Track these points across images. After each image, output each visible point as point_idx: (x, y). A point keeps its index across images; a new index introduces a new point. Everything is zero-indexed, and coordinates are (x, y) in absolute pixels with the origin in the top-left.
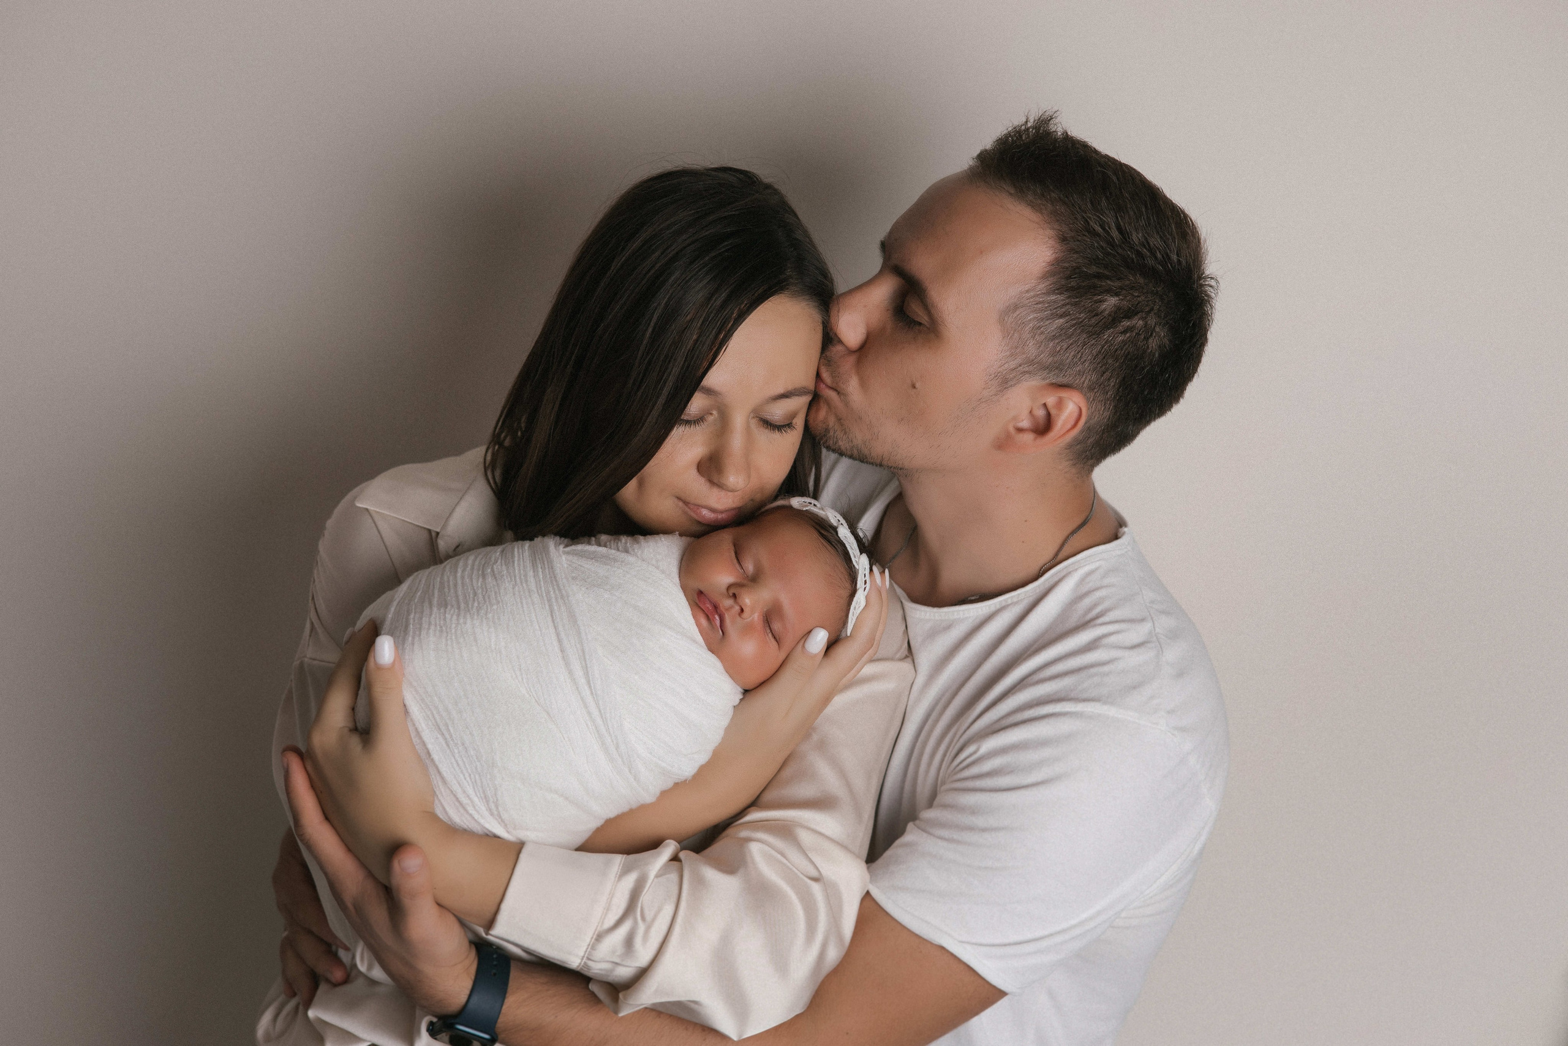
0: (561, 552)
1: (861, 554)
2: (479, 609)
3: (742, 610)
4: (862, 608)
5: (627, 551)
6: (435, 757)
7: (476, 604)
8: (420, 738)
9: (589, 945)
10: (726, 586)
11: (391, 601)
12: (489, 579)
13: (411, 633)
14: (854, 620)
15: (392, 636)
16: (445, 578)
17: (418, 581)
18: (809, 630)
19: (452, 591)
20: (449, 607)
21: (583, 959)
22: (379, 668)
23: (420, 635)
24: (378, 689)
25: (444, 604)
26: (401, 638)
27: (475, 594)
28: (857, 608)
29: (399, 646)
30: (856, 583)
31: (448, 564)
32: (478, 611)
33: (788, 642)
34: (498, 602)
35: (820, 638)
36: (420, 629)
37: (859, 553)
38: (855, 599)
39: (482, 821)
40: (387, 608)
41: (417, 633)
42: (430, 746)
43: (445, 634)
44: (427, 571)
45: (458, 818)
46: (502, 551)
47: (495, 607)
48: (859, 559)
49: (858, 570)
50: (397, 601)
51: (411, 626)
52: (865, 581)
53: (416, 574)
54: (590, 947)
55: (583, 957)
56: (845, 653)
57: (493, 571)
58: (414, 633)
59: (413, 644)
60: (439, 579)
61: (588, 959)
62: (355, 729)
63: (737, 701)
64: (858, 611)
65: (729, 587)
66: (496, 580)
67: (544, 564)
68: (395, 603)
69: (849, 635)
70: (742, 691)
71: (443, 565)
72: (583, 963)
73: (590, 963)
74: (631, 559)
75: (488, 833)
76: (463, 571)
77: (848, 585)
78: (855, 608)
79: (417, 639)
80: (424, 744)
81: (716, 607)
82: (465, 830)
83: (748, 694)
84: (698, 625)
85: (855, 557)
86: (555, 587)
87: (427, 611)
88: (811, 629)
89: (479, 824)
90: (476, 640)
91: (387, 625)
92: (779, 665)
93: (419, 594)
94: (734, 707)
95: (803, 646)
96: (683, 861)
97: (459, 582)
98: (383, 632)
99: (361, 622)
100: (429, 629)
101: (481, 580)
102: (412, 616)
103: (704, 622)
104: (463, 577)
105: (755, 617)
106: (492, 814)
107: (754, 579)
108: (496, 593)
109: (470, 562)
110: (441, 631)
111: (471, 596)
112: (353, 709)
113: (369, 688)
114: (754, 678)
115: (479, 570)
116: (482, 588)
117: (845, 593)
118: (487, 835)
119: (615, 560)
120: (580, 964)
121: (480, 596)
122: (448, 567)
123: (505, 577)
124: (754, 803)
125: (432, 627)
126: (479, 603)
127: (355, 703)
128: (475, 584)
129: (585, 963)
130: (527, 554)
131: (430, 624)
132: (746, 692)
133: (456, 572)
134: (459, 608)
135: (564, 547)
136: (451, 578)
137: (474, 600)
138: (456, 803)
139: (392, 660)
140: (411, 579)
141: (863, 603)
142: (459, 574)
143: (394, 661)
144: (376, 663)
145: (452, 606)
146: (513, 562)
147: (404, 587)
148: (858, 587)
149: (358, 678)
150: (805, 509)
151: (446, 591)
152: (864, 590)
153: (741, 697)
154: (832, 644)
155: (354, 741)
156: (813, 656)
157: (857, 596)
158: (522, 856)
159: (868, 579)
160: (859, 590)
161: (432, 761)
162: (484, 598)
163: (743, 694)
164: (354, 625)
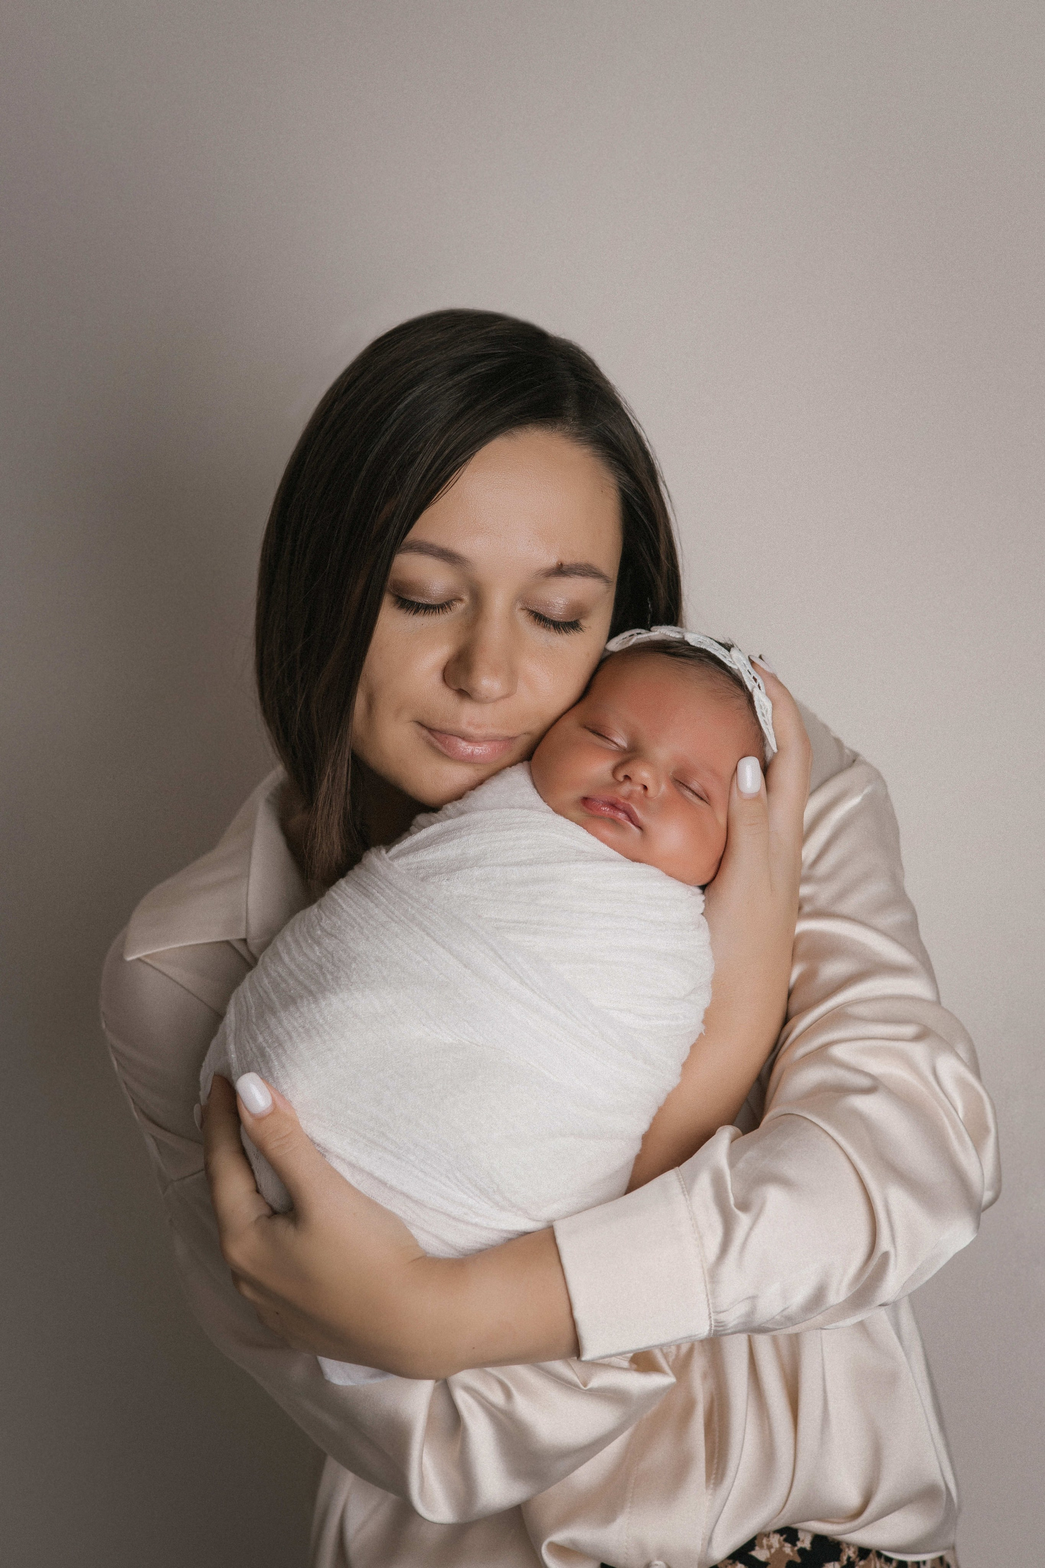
0: (388, 860)
2: (336, 979)
3: (645, 788)
4: (769, 709)
6: (394, 1182)
7: (329, 977)
8: (361, 1170)
9: (707, 1295)
10: (608, 773)
11: (224, 1043)
12: (326, 941)
13: (273, 1057)
14: (771, 731)
16: (274, 974)
17: (242, 999)
18: (735, 767)
19: (291, 982)
20: (299, 1000)
21: (710, 1317)
22: (260, 1120)
23: (285, 1052)
24: (273, 1146)
25: (290, 1001)
26: (264, 1070)
27: (321, 967)
28: (765, 713)
29: (268, 1077)
30: (746, 686)
31: (265, 959)
32: (337, 984)
33: (716, 791)
34: (355, 959)
35: (749, 769)
36: (281, 1045)
37: (727, 652)
38: (756, 704)
39: (493, 1224)
40: (225, 1052)
41: (280, 1051)
44: (246, 984)
46: (320, 905)
47: (354, 966)
48: (731, 656)
49: (738, 670)
50: (232, 1035)
51: (268, 1049)
52: (754, 678)
54: (709, 1296)
55: (710, 1314)
57: (323, 929)
58: (278, 1056)
59: (283, 1067)
60: (266, 981)
62: (274, 1213)
64: (769, 716)
65: (615, 771)
66: (336, 937)
67: (378, 886)
69: (775, 750)
70: (699, 891)
72: (713, 1323)
73: (722, 1317)
74: (476, 816)
75: (510, 1236)
76: (289, 952)
77: (739, 691)
78: (763, 715)
80: (371, 1175)
81: (613, 806)
82: (480, 1251)
83: (710, 890)
84: (603, 840)
85: (725, 657)
86: (410, 901)
87: (273, 1021)
88: (735, 765)
89: (493, 1229)
90: (356, 1016)
91: (235, 1068)
92: (726, 832)
93: (252, 1010)
94: (702, 913)
95: (740, 792)
97: (293, 967)
98: (235, 1078)
99: (205, 1089)
100: (291, 1038)
101: (317, 948)
103: (607, 833)
104: (293, 959)
105: (661, 789)
106: (502, 1208)
107: (635, 748)
108: (345, 951)
109: (289, 939)
110: (307, 1031)
111: (317, 971)
112: (258, 1191)
113: (262, 1150)
114: (703, 869)
115: (306, 940)
116: (325, 956)
117: (742, 702)
119: (460, 829)
120: (710, 1330)
121: (329, 965)
122: (267, 959)
123: (343, 928)
125: (294, 1035)
126: (332, 974)
127: (256, 1182)
128: (312, 956)
129: (716, 1321)
130: (349, 890)
131: (288, 1033)
132: (703, 888)
133: (281, 959)
134: (311, 993)
136: (280, 969)
137: (323, 974)
139: (270, 1102)
140: (232, 1002)
141: (768, 705)
142: (286, 959)
143: (273, 1100)
144: (252, 1115)
145: (301, 997)
146: (340, 906)
147: (231, 1017)
148: (750, 688)
149: (243, 1152)
150: (631, 643)
151: (283, 985)
152: (759, 687)
153: (703, 898)
154: (766, 769)
155: (281, 1226)
156: (756, 798)
157: (755, 699)
158: (560, 1240)
159: (754, 673)
160: (753, 691)
161: (392, 1188)
162: (333, 964)
163: (703, 893)
164: (197, 1099)
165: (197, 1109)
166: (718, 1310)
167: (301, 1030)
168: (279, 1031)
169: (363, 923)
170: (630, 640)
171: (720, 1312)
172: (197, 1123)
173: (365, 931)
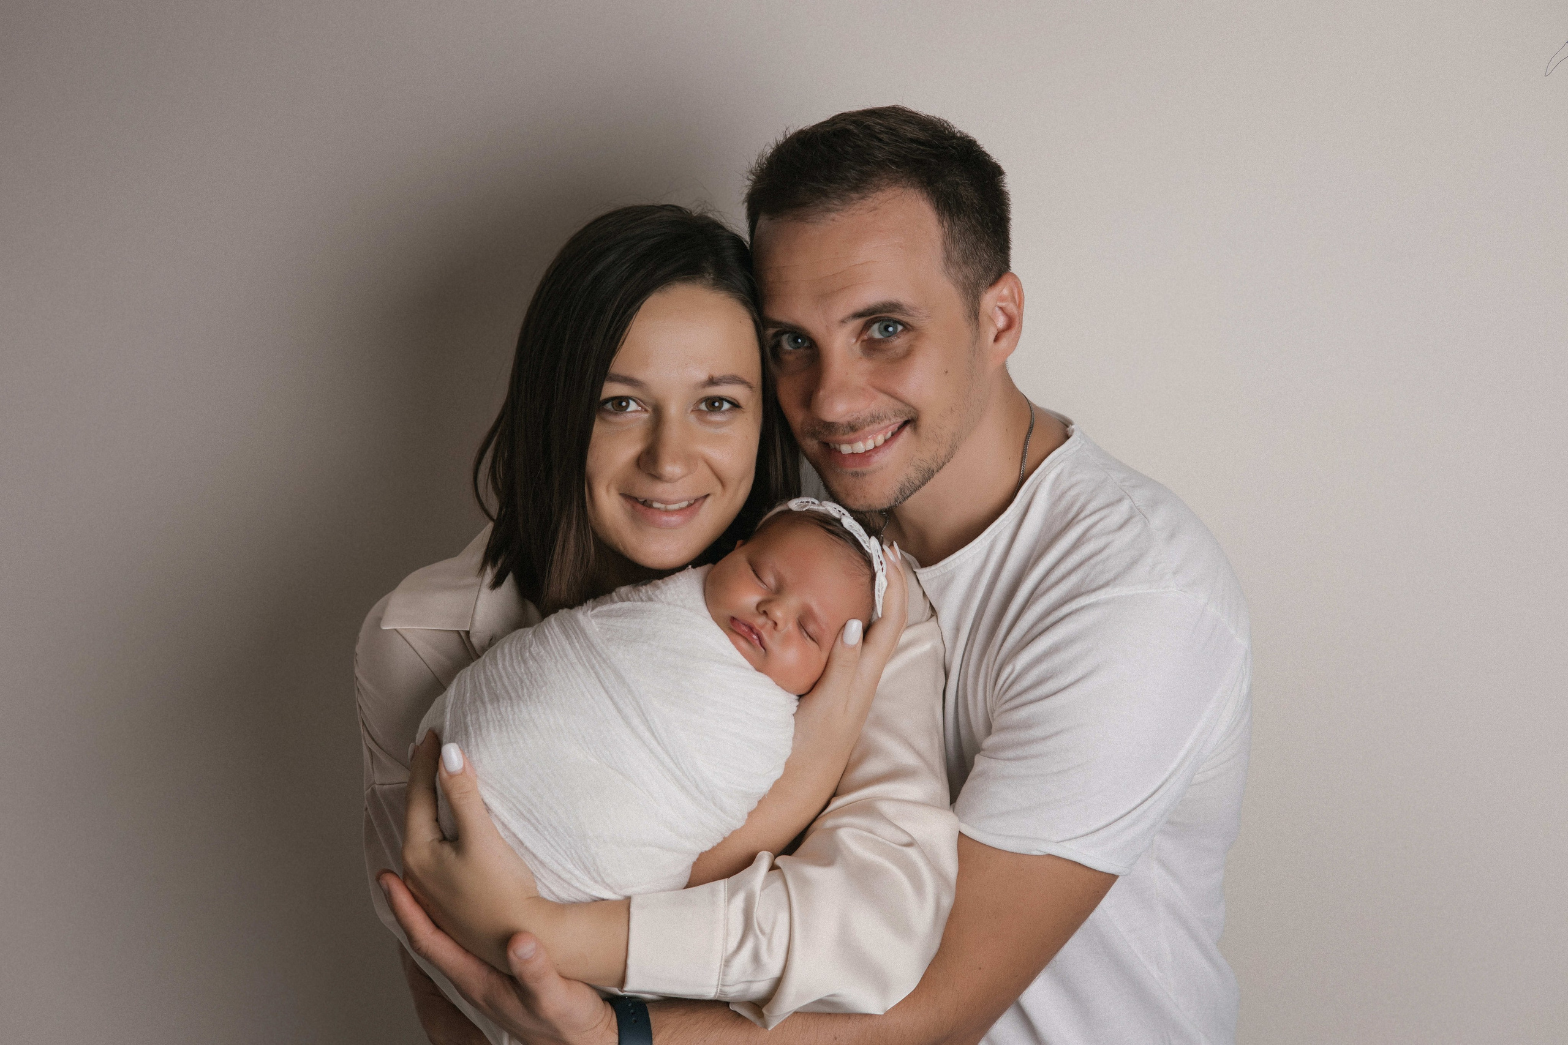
0: (591, 616)
1: (870, 538)
2: (530, 695)
3: (776, 624)
4: (884, 589)
5: (650, 599)
6: (528, 844)
7: (525, 690)
8: (509, 830)
9: (720, 973)
10: (755, 605)
11: (444, 706)
12: (531, 663)
13: (473, 735)
14: (881, 600)
15: (454, 742)
16: (488, 672)
17: (463, 682)
18: (844, 624)
19: (499, 684)
20: (501, 700)
21: (718, 987)
22: (452, 776)
23: (481, 735)
24: (455, 796)
25: (495, 698)
26: (464, 742)
27: (522, 681)
28: (880, 589)
29: (465, 750)
30: (873, 567)
31: (486, 658)
32: (530, 698)
33: (827, 640)
34: (546, 684)
35: (855, 628)
36: (480, 728)
37: (868, 537)
38: (877, 583)
39: (588, 890)
40: (442, 713)
41: (478, 733)
42: (520, 836)
43: (504, 728)
44: (468, 670)
45: (565, 894)
46: (534, 632)
47: (544, 689)
48: (869, 543)
49: (872, 554)
50: (450, 705)
51: (471, 728)
52: (881, 562)
53: (458, 675)
54: (721, 974)
55: (718, 985)
56: (882, 635)
57: (530, 652)
58: (475, 733)
59: (477, 745)
60: (482, 674)
61: (723, 985)
62: (444, 839)
63: (795, 709)
64: (883, 592)
65: (758, 606)
66: (537, 663)
67: (577, 634)
68: (448, 710)
69: (880, 616)
70: (797, 698)
71: (481, 660)
72: (718, 991)
73: (726, 989)
74: (657, 606)
75: (595, 899)
76: (504, 660)
77: (866, 571)
78: (879, 591)
79: (479, 740)
80: (515, 836)
81: (751, 629)
82: (573, 902)
83: (803, 700)
84: (739, 648)
85: (865, 542)
86: (594, 653)
87: (481, 710)
88: (845, 621)
91: (447, 733)
92: (824, 665)
93: (468, 695)
94: (793, 715)
95: (842, 642)
96: (782, 867)
97: (503, 673)
98: (444, 740)
99: (421, 735)
100: (488, 727)
101: (523, 666)
102: (469, 718)
103: (743, 644)
104: (504, 668)
105: (789, 627)
106: (596, 882)
107: (779, 591)
108: (541, 675)
109: (506, 650)
110: (500, 726)
111: (519, 683)
112: (437, 820)
113: (447, 796)
114: (804, 683)
115: (517, 657)
116: (526, 674)
117: (866, 579)
118: (596, 901)
119: (643, 612)
120: (717, 992)
121: (527, 682)
122: (487, 660)
123: (545, 657)
124: (835, 794)
125: (491, 724)
126: (528, 689)
127: (437, 813)
128: (518, 671)
129: (721, 990)
130: (557, 629)
131: (488, 721)
132: (800, 697)
133: (496, 665)
134: (510, 699)
135: (592, 611)
136: (494, 671)
137: (523, 689)
138: (561, 882)
139: (462, 765)
140: (455, 681)
141: (885, 584)
142: (500, 666)
143: (465, 765)
144: (447, 772)
145: (504, 699)
146: (547, 638)
147: (451, 692)
148: (876, 569)
149: (434, 790)
150: (804, 509)
151: (493, 684)
152: (883, 570)
153: (797, 704)
154: (867, 630)
155: (447, 851)
156: (854, 648)
157: (877, 579)
158: (632, 909)
159: (882, 558)
160: (877, 572)
161: (526, 848)
162: (531, 682)
163: (799, 700)
164: (414, 740)
165: (411, 747)
166: (725, 984)
167: (497, 723)
168: (482, 719)
169: (558, 658)
170: (805, 506)
171: (725, 986)
172: (409, 758)
173: (559, 666)
